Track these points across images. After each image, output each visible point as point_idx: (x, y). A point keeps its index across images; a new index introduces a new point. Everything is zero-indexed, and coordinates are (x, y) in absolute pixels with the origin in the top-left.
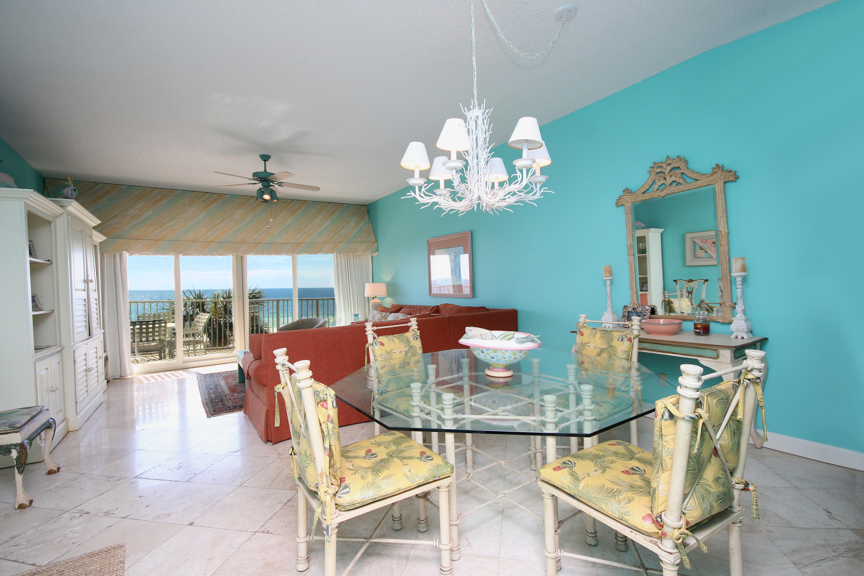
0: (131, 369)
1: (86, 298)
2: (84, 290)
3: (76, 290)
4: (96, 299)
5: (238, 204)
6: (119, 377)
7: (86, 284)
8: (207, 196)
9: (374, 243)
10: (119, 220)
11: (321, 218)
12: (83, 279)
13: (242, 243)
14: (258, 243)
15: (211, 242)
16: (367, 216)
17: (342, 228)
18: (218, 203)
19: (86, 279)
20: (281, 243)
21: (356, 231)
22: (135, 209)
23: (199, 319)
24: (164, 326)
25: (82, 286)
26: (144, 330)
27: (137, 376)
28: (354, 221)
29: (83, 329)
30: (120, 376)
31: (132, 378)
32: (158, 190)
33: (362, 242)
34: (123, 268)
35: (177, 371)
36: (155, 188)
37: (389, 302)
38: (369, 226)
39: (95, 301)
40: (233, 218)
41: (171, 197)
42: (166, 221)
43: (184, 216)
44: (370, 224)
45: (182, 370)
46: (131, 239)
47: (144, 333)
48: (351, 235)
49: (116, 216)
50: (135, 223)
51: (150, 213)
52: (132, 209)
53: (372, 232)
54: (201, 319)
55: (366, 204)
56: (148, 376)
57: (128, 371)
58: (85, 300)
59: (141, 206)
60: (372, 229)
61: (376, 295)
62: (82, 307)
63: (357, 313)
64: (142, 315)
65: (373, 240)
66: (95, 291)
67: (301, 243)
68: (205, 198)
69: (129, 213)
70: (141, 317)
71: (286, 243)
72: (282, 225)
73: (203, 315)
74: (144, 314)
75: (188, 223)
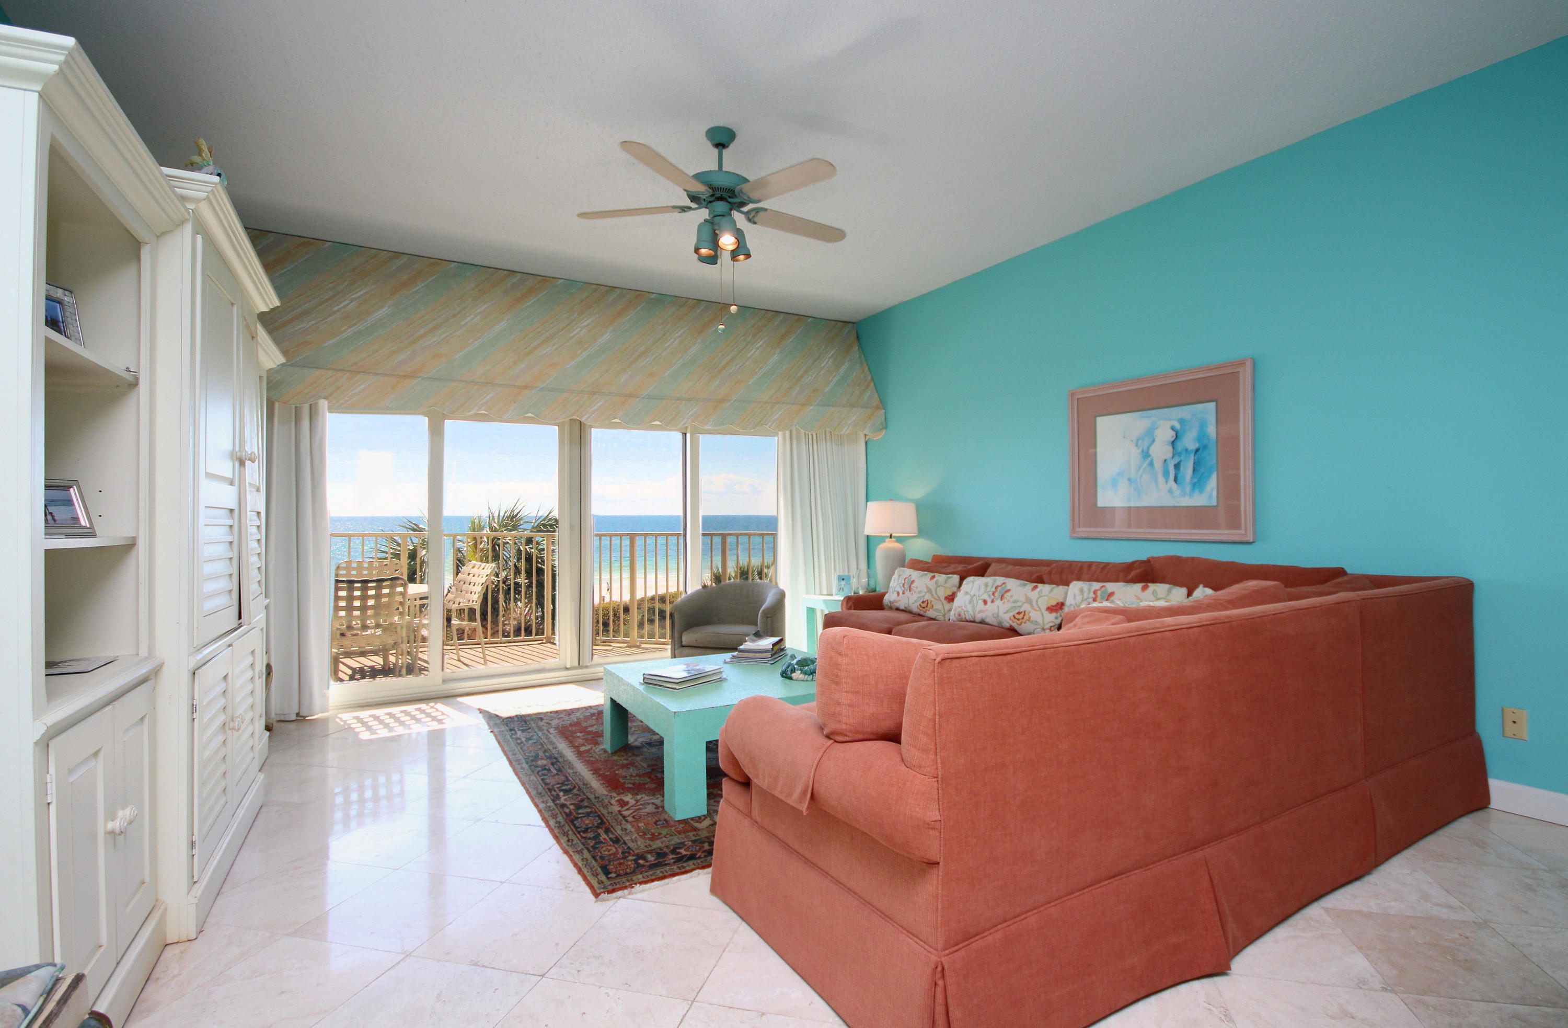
0: (325, 697)
1: (233, 505)
2: (232, 483)
3: (209, 476)
4: (259, 513)
5: (582, 302)
6: (294, 717)
7: (237, 464)
8: (515, 280)
9: (877, 408)
10: (313, 322)
11: (761, 346)
12: (231, 448)
13: (594, 393)
14: (630, 396)
15: (526, 387)
16: (857, 347)
17: (806, 372)
18: (538, 297)
19: (237, 449)
20: (678, 399)
21: (835, 380)
22: (352, 301)
23: (469, 574)
24: (401, 593)
25: (226, 468)
26: (357, 603)
27: (340, 716)
28: (830, 357)
29: (223, 601)
30: (298, 715)
31: (325, 721)
32: (405, 259)
33: (853, 406)
34: (315, 447)
35: (432, 704)
36: (397, 254)
37: (922, 549)
38: (863, 371)
39: (256, 518)
40: (571, 335)
41: (434, 277)
42: (422, 332)
43: (463, 323)
44: (865, 364)
45: (444, 700)
46: (340, 370)
47: (357, 608)
48: (827, 389)
49: (306, 313)
50: (350, 332)
51: (384, 311)
52: (345, 300)
53: (868, 386)
54: (471, 575)
55: (854, 320)
56: (365, 714)
57: (317, 702)
58: (232, 511)
59: (364, 294)
60: (869, 377)
61: (891, 532)
62: (221, 534)
63: (846, 573)
64: (344, 565)
65: (875, 401)
66: (258, 490)
67: (722, 401)
68: (509, 284)
69: (336, 309)
70: (344, 569)
71: (690, 400)
72: (680, 356)
73: (477, 567)
74: (349, 563)
75: (471, 341)
